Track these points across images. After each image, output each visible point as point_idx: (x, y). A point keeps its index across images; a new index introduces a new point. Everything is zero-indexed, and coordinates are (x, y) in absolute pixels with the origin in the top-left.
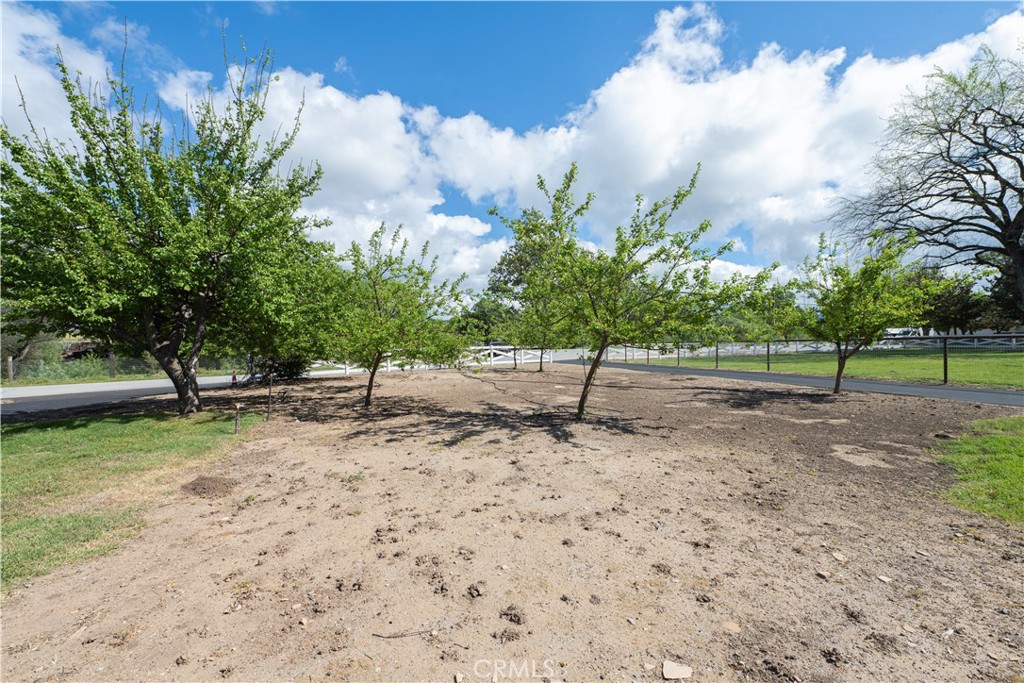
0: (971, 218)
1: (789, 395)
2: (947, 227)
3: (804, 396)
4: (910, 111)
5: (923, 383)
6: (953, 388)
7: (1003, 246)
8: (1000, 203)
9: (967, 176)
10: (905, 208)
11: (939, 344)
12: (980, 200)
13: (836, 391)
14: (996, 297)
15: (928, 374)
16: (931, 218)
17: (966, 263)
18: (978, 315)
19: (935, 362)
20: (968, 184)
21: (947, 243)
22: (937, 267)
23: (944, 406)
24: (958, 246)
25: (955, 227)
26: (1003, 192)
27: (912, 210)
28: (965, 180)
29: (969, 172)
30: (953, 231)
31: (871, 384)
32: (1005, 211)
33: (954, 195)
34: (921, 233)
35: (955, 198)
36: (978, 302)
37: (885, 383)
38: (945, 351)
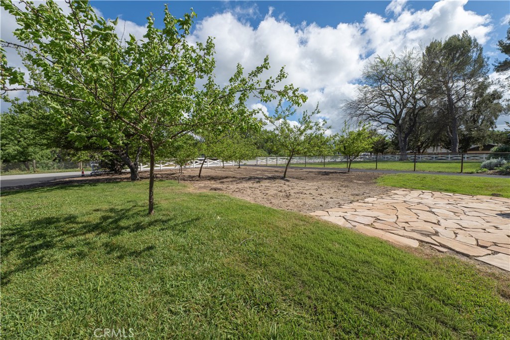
0: (386, 112)
1: (336, 172)
2: (379, 115)
3: (340, 172)
4: (370, 70)
5: (370, 169)
6: (378, 170)
7: (394, 123)
8: (395, 108)
9: (386, 96)
10: (367, 107)
11: (375, 159)
12: (389, 106)
13: (349, 171)
14: (393, 142)
15: (372, 167)
16: (375, 111)
17: (384, 129)
18: (387, 148)
19: (373, 164)
20: (386, 99)
21: (378, 121)
22: (375, 130)
23: (376, 173)
24: (382, 122)
25: (381, 115)
26: (396, 103)
27: (369, 108)
28: (385, 98)
29: (386, 95)
30: (381, 117)
31: (357, 170)
32: (396, 111)
33: (382, 103)
34: (371, 116)
35: (382, 104)
36: (387, 144)
37: (361, 169)
38: (376, 161)
